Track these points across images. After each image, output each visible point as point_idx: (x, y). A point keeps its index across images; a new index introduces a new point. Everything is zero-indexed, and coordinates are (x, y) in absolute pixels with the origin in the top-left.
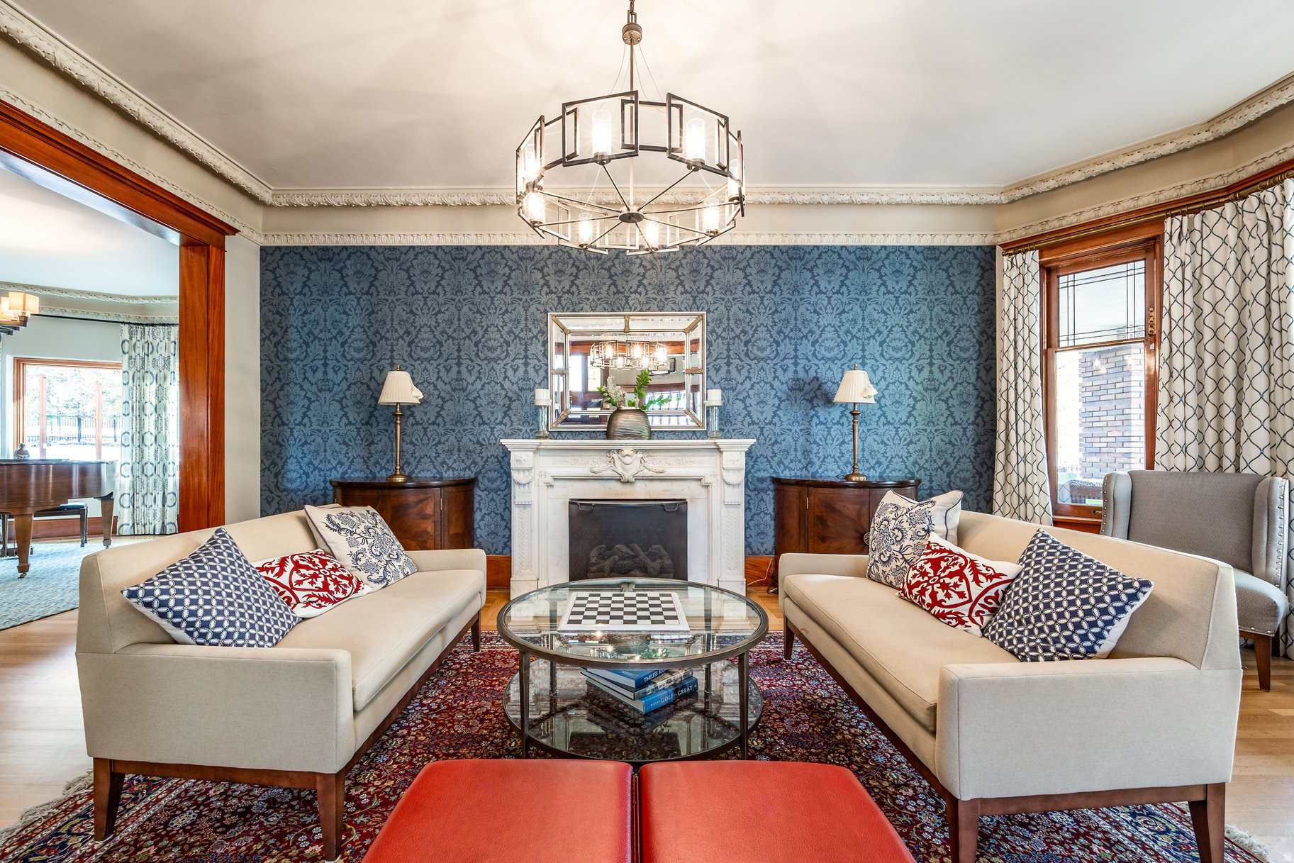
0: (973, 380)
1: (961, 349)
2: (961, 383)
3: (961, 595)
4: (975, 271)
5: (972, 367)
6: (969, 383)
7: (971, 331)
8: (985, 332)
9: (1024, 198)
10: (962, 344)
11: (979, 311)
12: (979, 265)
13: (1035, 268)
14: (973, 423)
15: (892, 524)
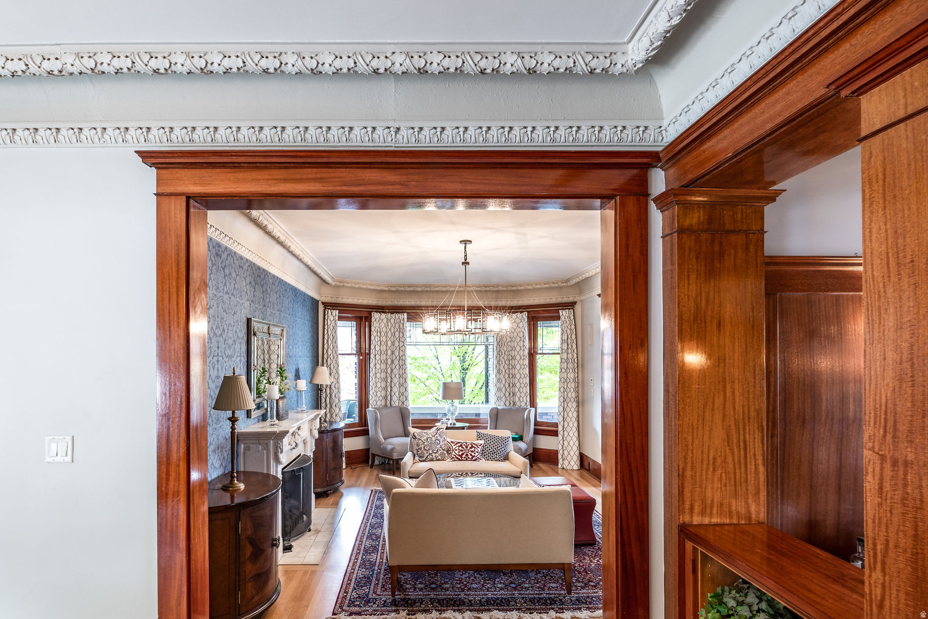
15: (433, 439)
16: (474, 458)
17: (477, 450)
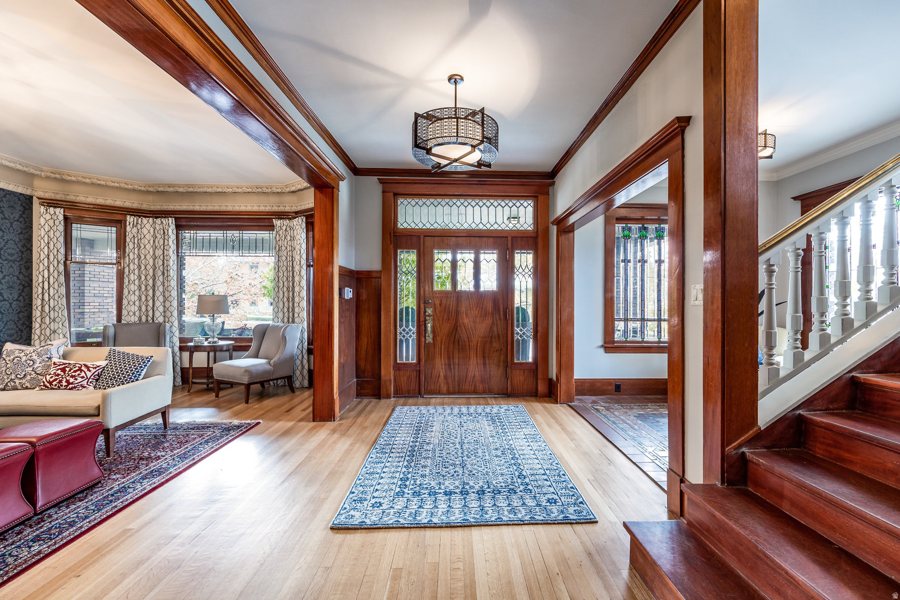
0: (17, 273)
1: (9, 254)
2: (8, 275)
3: (83, 377)
4: (19, 208)
5: (16, 266)
6: (14, 276)
7: (16, 244)
8: (25, 246)
9: (55, 178)
10: (9, 251)
11: (21, 233)
12: (21, 205)
13: (61, 217)
14: (17, 300)
15: (24, 359)
16: (71, 386)
17: (83, 374)
